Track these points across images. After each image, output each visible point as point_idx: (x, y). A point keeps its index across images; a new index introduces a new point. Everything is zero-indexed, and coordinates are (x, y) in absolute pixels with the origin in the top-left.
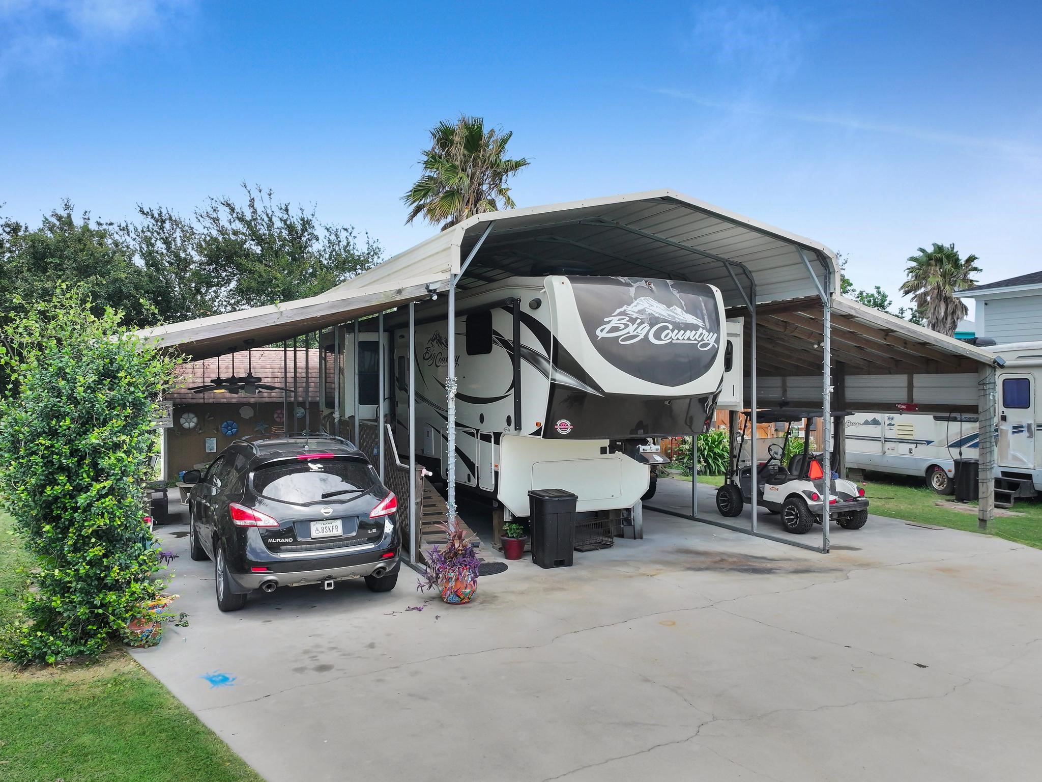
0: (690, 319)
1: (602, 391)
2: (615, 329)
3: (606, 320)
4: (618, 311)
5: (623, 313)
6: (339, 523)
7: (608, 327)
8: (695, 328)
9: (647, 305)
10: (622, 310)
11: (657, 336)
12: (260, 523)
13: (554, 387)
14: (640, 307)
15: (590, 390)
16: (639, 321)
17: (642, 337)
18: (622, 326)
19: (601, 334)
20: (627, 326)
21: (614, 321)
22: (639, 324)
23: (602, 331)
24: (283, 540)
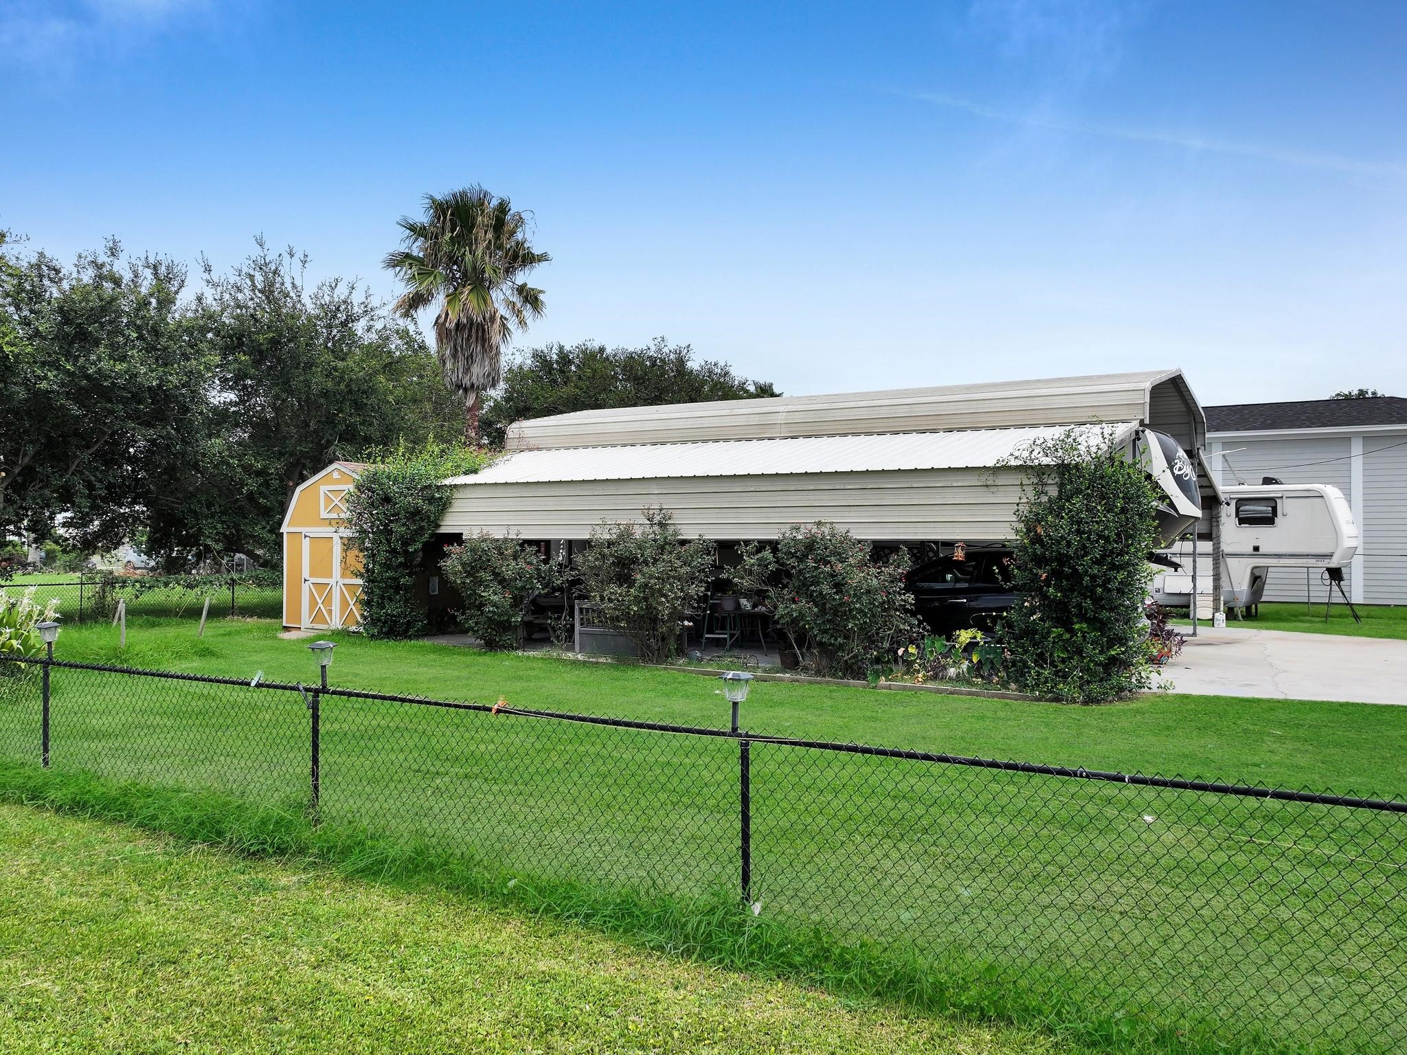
1: (1179, 514)
3: (1176, 462)
4: (1177, 456)
10: (1178, 454)
18: (1182, 467)
19: (1176, 472)
21: (1178, 462)
23: (1176, 469)
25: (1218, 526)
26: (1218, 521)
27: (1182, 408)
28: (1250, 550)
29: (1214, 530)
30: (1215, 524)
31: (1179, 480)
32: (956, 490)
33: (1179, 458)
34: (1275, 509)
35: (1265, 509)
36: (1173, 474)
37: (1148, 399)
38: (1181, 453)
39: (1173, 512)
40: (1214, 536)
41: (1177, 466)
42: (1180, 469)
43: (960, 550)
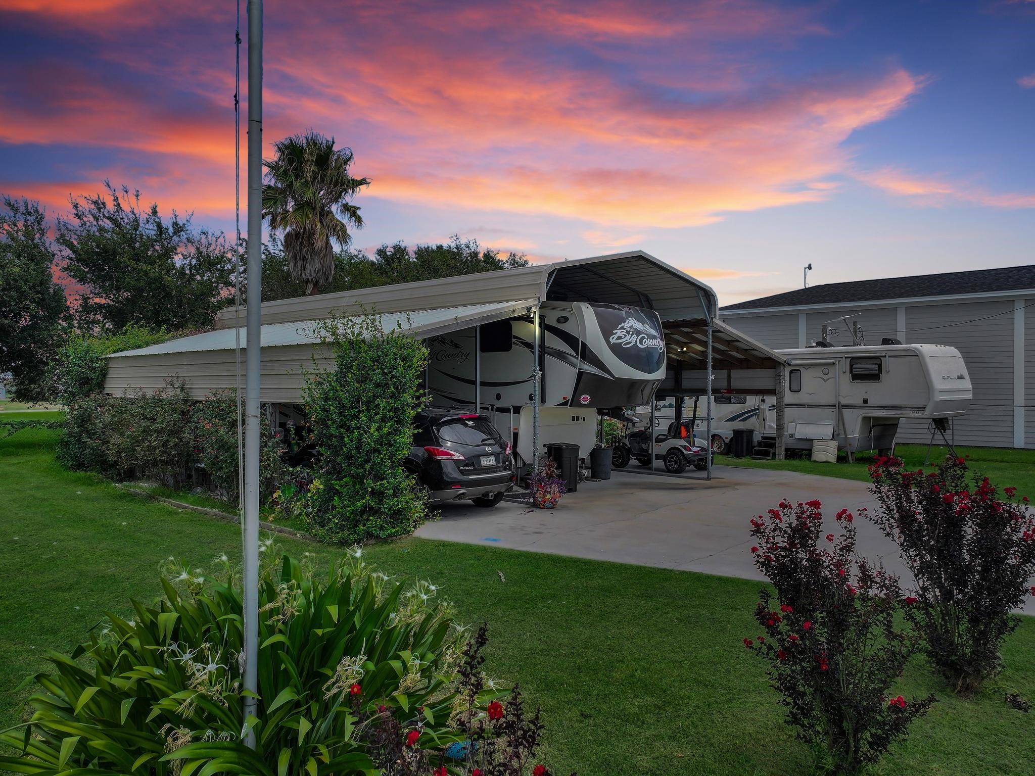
0: (653, 332)
1: (614, 377)
2: (620, 338)
3: (614, 332)
4: (620, 326)
5: (622, 328)
6: (493, 457)
7: (616, 336)
8: (654, 337)
9: (633, 323)
10: (621, 325)
11: (641, 343)
12: (454, 458)
13: (580, 374)
14: (630, 325)
15: (607, 376)
16: (631, 333)
17: (633, 343)
18: (624, 336)
19: (613, 340)
20: (626, 336)
21: (619, 333)
22: (632, 335)
23: (613, 338)
24: (468, 468)
28: (860, 402)
31: (613, 347)
34: (880, 366)
35: (872, 367)
36: (608, 342)
40: (777, 392)
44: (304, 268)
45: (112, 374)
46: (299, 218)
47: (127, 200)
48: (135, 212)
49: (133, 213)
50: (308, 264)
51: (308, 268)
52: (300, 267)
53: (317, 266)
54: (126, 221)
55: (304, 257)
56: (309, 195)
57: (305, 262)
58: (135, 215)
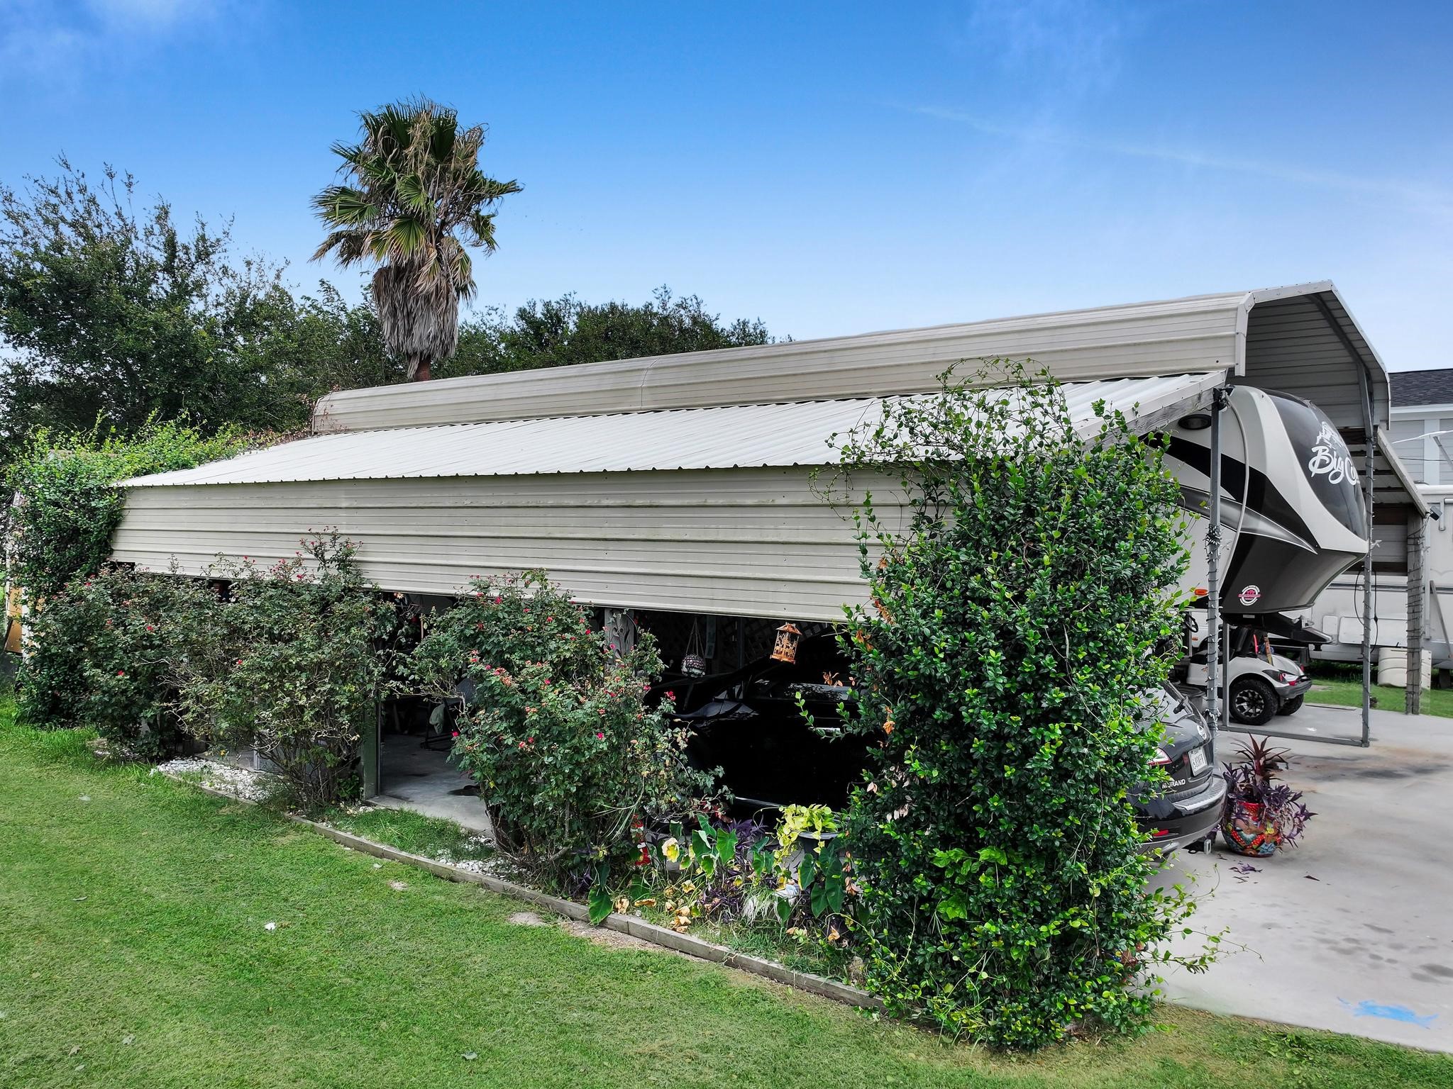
1: (1319, 548)
3: (1313, 451)
4: (1318, 439)
7: (1317, 461)
10: (1321, 438)
16: (1336, 453)
18: (1327, 460)
19: (1315, 470)
20: (1331, 459)
21: (1320, 452)
22: (1337, 458)
23: (1313, 466)
25: (1417, 551)
26: (1417, 544)
27: (1343, 356)
29: (1411, 558)
30: (1412, 548)
31: (1320, 485)
32: (781, 514)
33: (1322, 443)
36: (1307, 472)
37: (1242, 327)
38: (1328, 433)
39: (1306, 545)
40: (1410, 567)
41: (1317, 459)
42: (1323, 465)
43: (785, 640)
44: (409, 333)
45: (132, 521)
46: (402, 241)
47: (110, 192)
48: (125, 214)
49: (119, 215)
50: (417, 325)
51: (417, 331)
52: (402, 331)
53: (432, 329)
54: (106, 230)
55: (409, 314)
56: (417, 203)
57: (411, 321)
58: (123, 220)
